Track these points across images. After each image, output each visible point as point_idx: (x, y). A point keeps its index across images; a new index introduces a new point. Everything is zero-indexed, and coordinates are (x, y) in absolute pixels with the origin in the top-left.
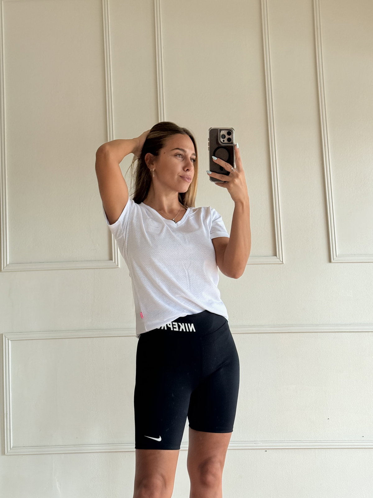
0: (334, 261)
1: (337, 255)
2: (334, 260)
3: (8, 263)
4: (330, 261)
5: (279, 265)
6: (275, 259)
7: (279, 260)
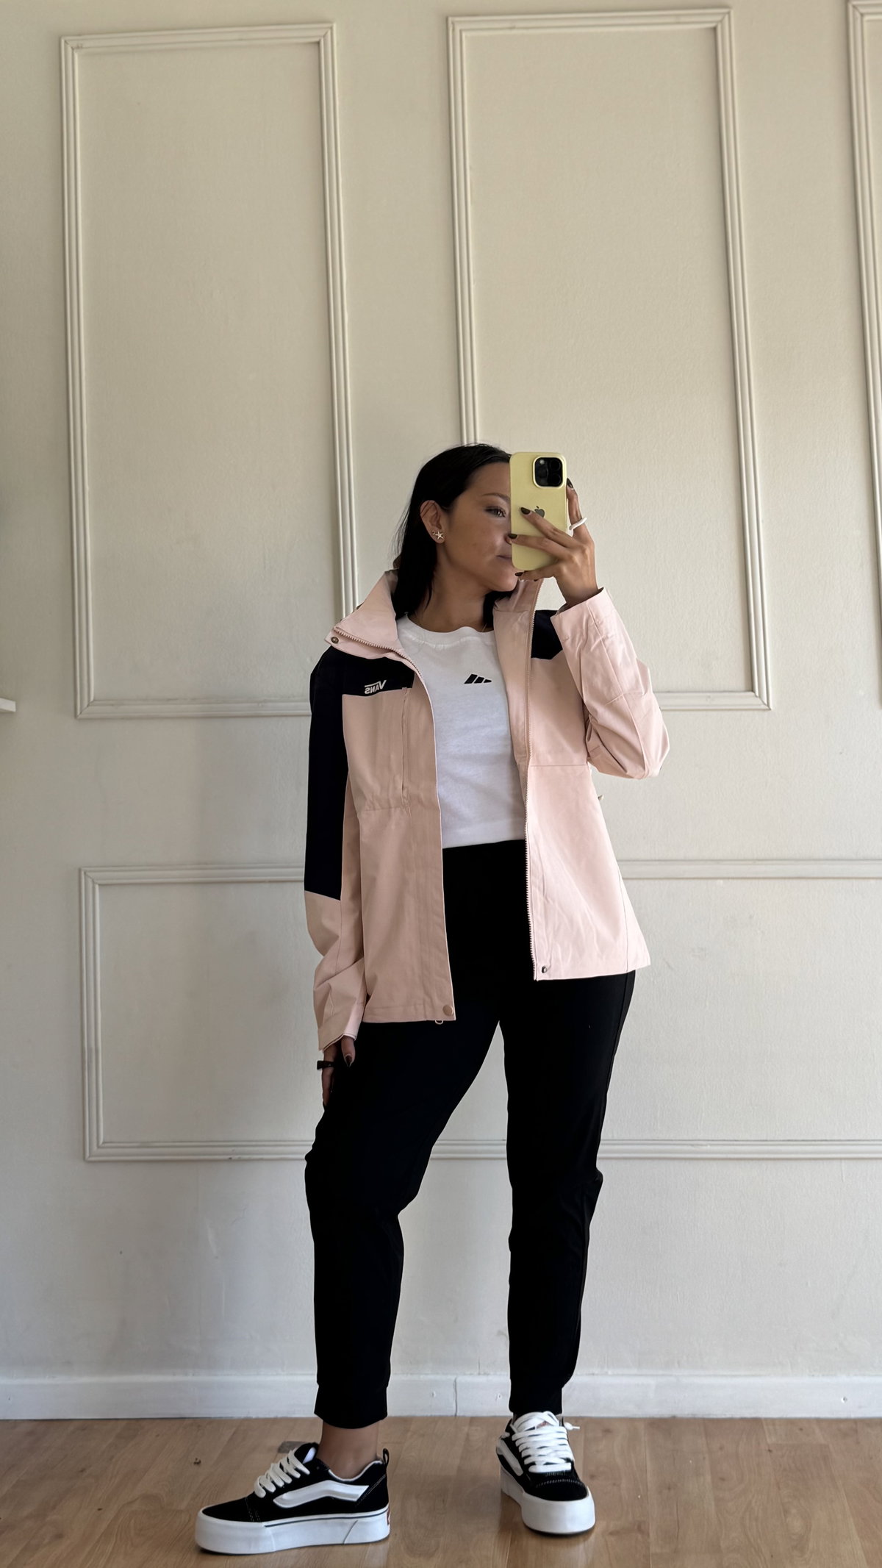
3: (92, 699)
5: (761, 712)
6: (749, 699)
7: (759, 701)
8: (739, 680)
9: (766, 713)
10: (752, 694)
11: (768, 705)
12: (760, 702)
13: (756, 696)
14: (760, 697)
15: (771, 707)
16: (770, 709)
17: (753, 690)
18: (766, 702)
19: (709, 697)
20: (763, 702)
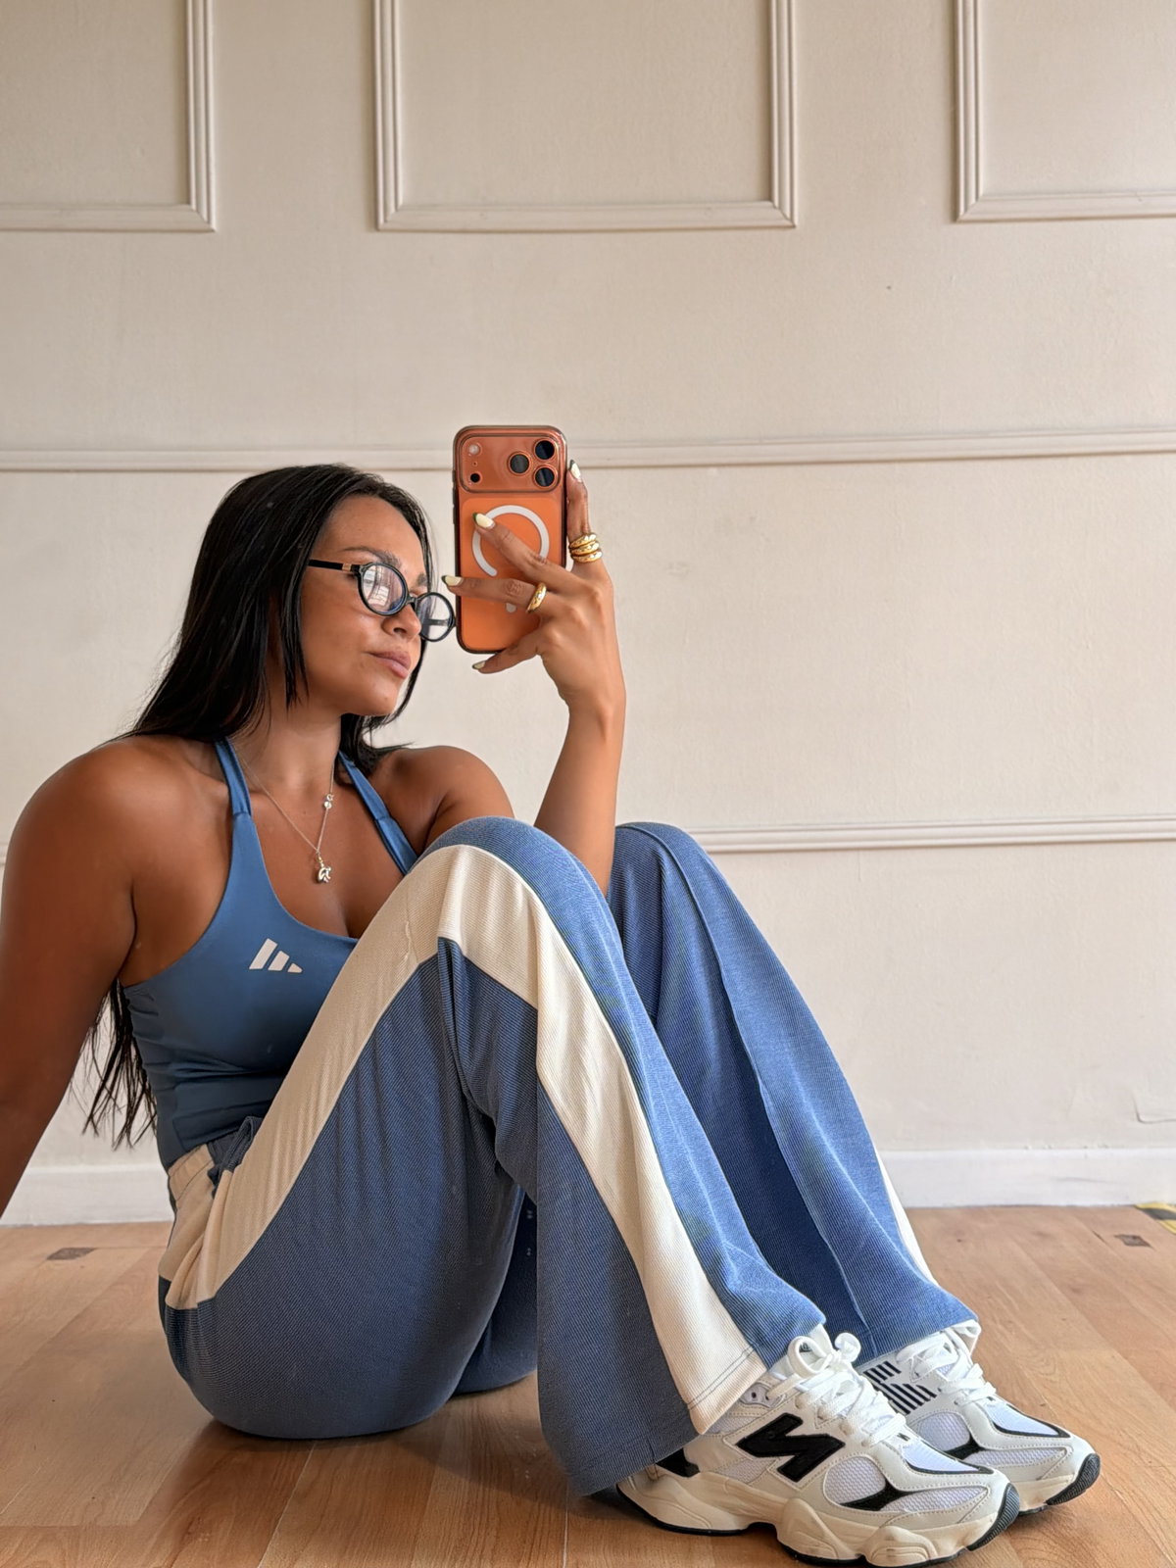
0: (968, 216)
1: (981, 192)
2: (969, 211)
4: (954, 216)
5: (781, 233)
6: (765, 212)
7: (778, 213)
8: (752, 184)
9: (789, 232)
10: (769, 204)
11: (792, 219)
12: (781, 215)
13: (775, 207)
14: (781, 207)
15: (796, 222)
16: (794, 227)
17: (770, 198)
18: (788, 215)
19: (709, 209)
20: (785, 216)
